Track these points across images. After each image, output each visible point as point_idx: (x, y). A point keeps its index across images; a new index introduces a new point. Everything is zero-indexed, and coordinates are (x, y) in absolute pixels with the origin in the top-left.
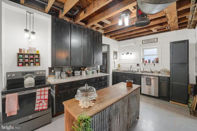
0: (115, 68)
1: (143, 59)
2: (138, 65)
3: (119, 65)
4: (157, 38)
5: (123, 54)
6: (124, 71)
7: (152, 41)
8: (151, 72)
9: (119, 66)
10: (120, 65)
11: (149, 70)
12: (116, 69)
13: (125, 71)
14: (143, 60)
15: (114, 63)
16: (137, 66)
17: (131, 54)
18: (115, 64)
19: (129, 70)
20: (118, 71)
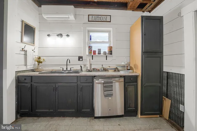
0: (26, 65)
1: (90, 48)
2: (80, 58)
3: (39, 58)
4: (110, 16)
5: (49, 35)
6: (52, 72)
7: (103, 19)
8: (102, 69)
9: (39, 62)
10: (42, 58)
11: (99, 67)
12: (30, 67)
13: (55, 72)
14: (89, 50)
15: (23, 53)
16: (79, 60)
17: (68, 36)
18: (26, 55)
19: (63, 70)
20: (36, 74)
